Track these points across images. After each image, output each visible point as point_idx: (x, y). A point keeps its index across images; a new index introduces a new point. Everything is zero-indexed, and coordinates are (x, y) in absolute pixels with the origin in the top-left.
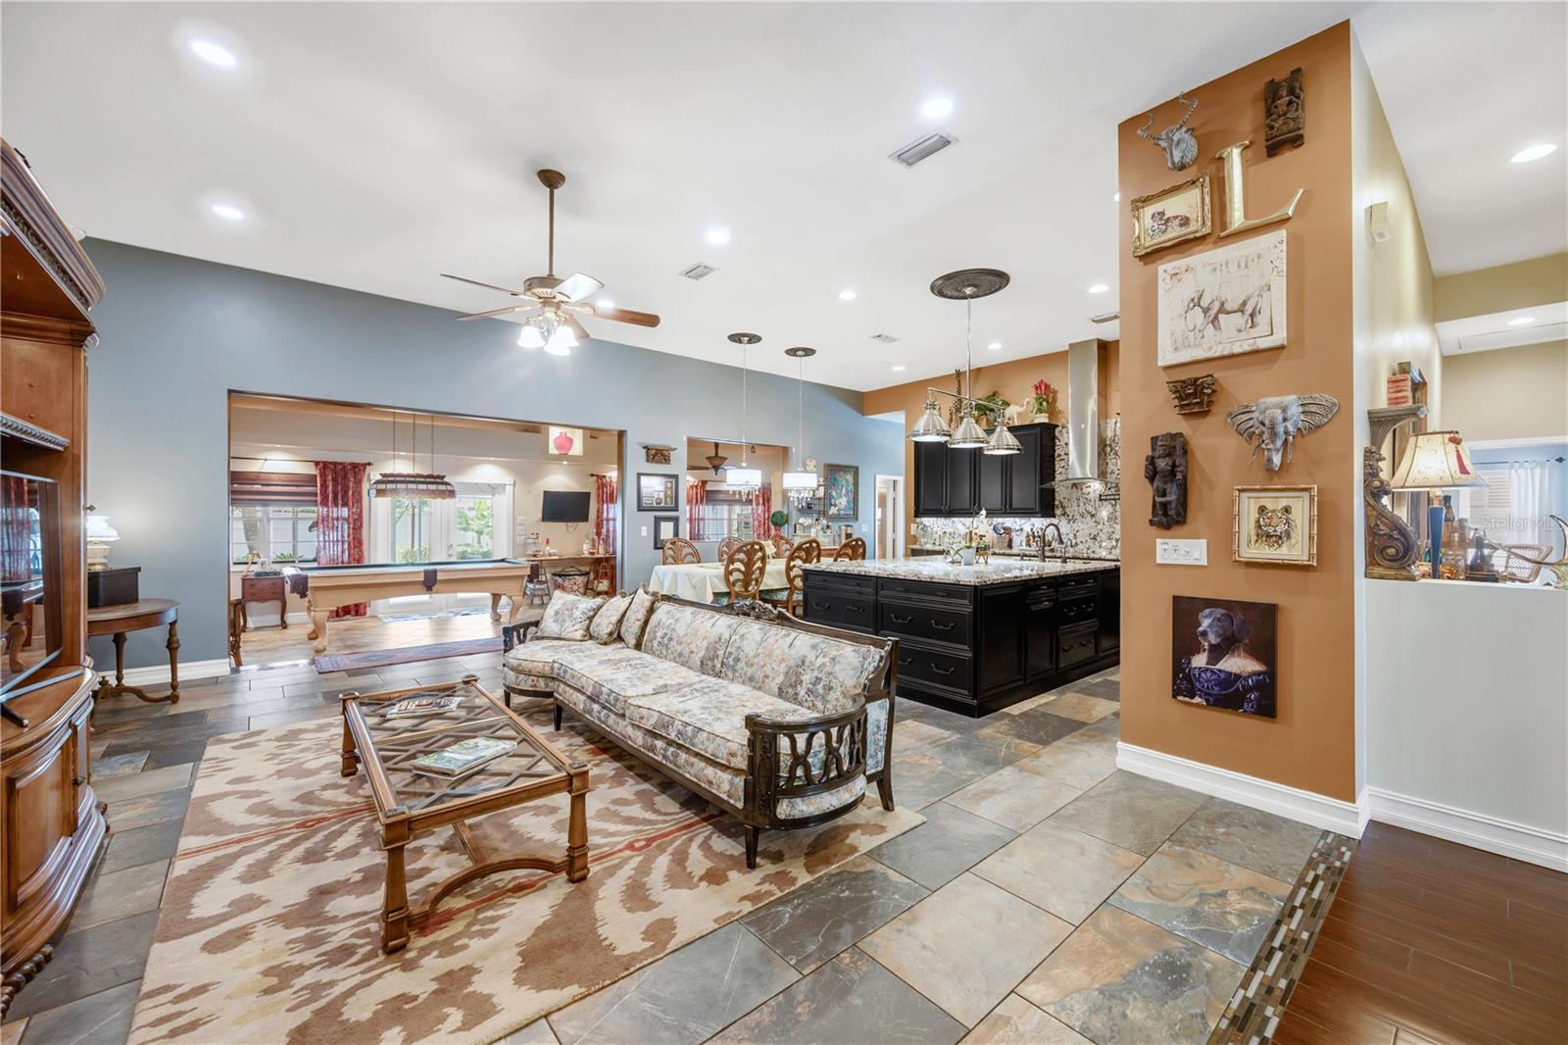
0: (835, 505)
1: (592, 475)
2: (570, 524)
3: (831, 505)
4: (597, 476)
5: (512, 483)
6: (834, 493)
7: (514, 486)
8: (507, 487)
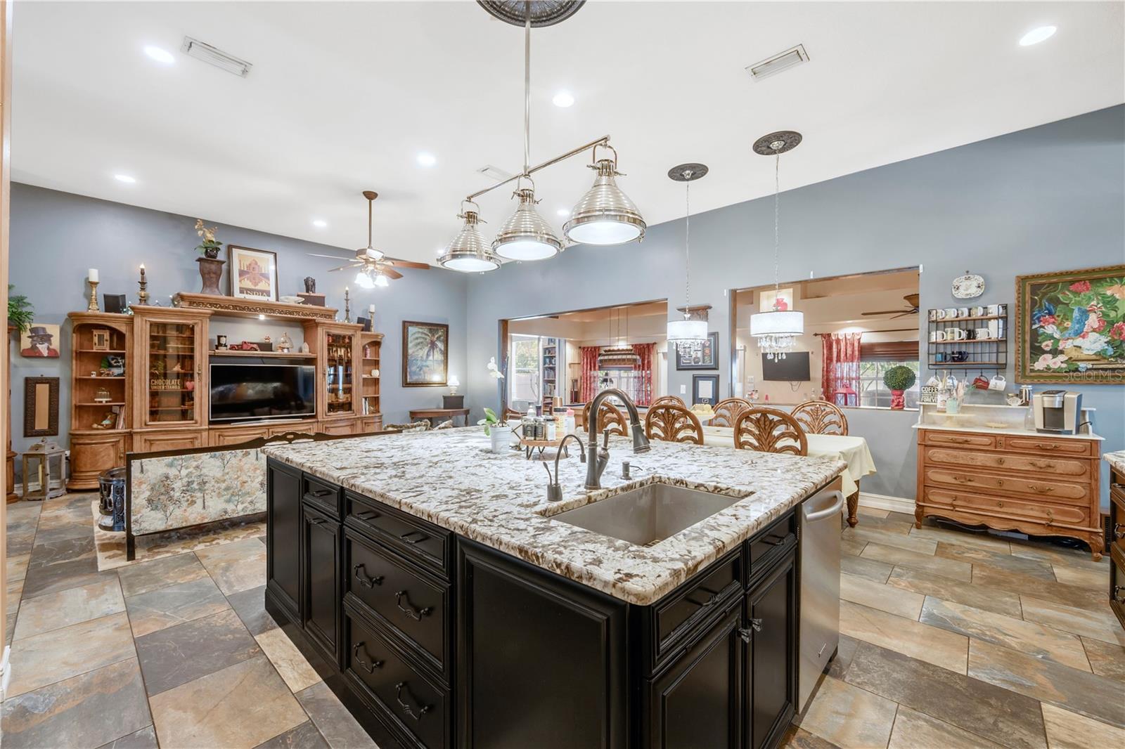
0: (1055, 352)
1: (816, 335)
2: (794, 383)
3: (1037, 351)
4: (822, 335)
5: (743, 348)
6: (1050, 329)
7: (745, 350)
8: (740, 352)
